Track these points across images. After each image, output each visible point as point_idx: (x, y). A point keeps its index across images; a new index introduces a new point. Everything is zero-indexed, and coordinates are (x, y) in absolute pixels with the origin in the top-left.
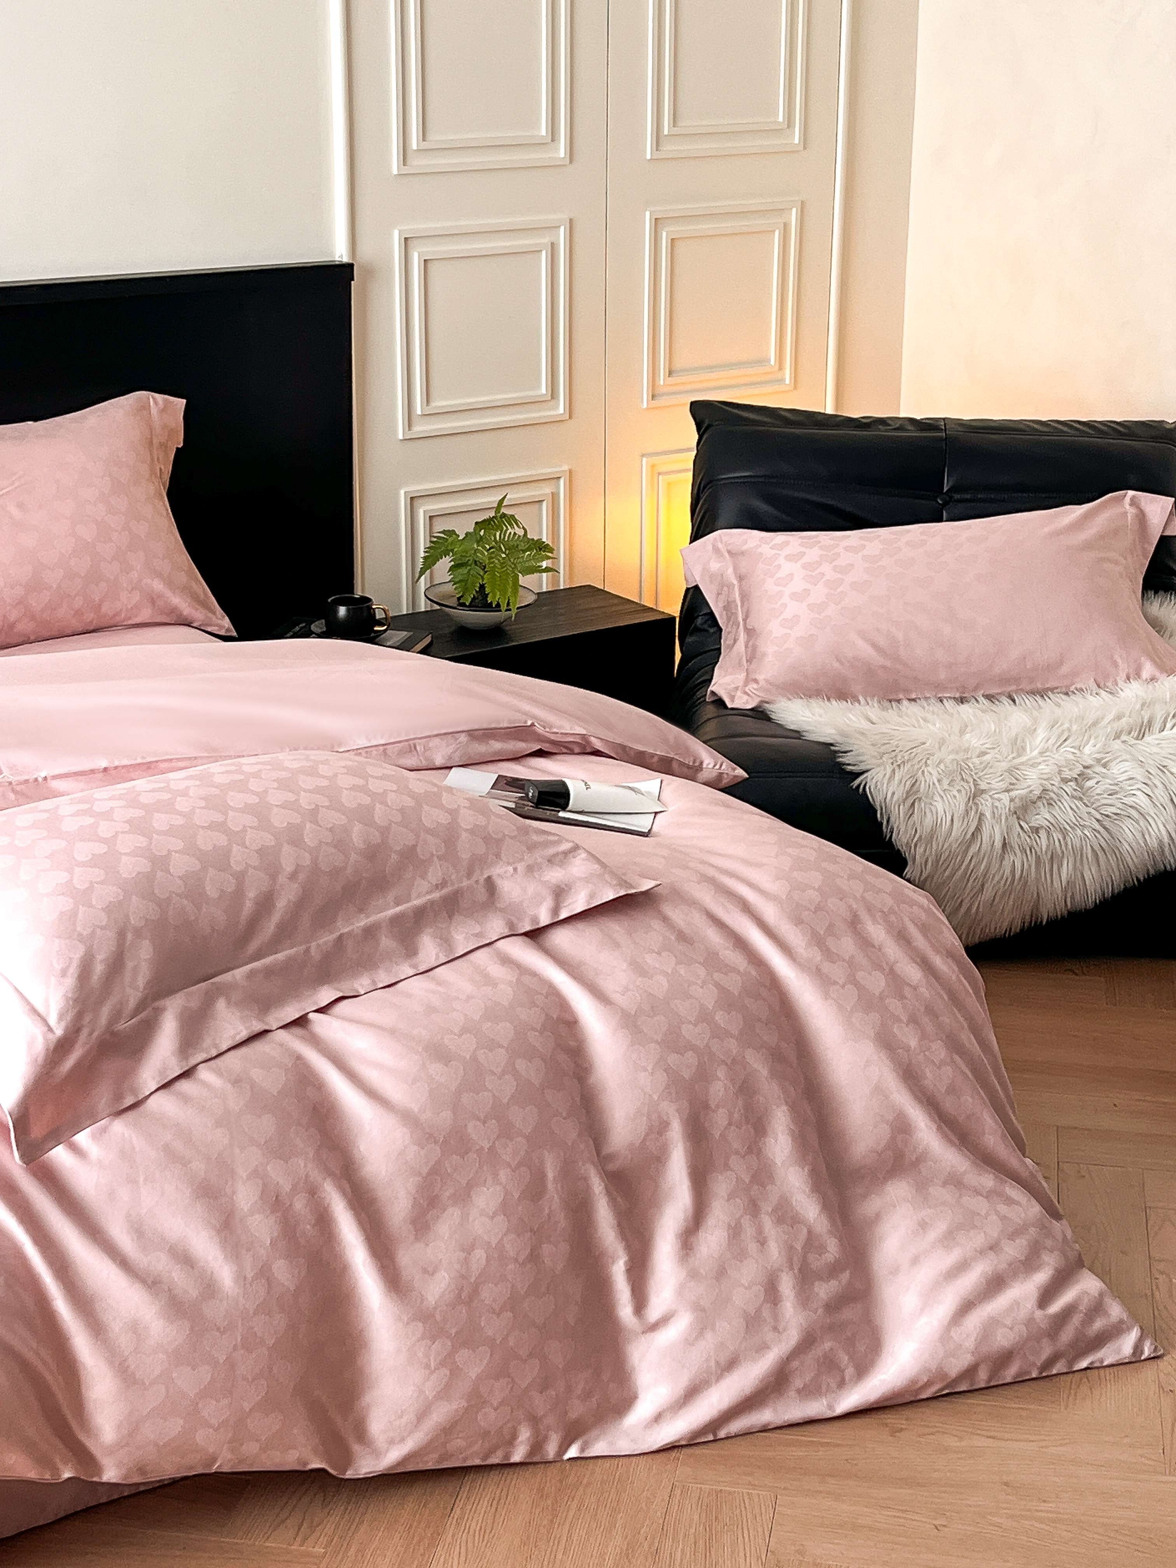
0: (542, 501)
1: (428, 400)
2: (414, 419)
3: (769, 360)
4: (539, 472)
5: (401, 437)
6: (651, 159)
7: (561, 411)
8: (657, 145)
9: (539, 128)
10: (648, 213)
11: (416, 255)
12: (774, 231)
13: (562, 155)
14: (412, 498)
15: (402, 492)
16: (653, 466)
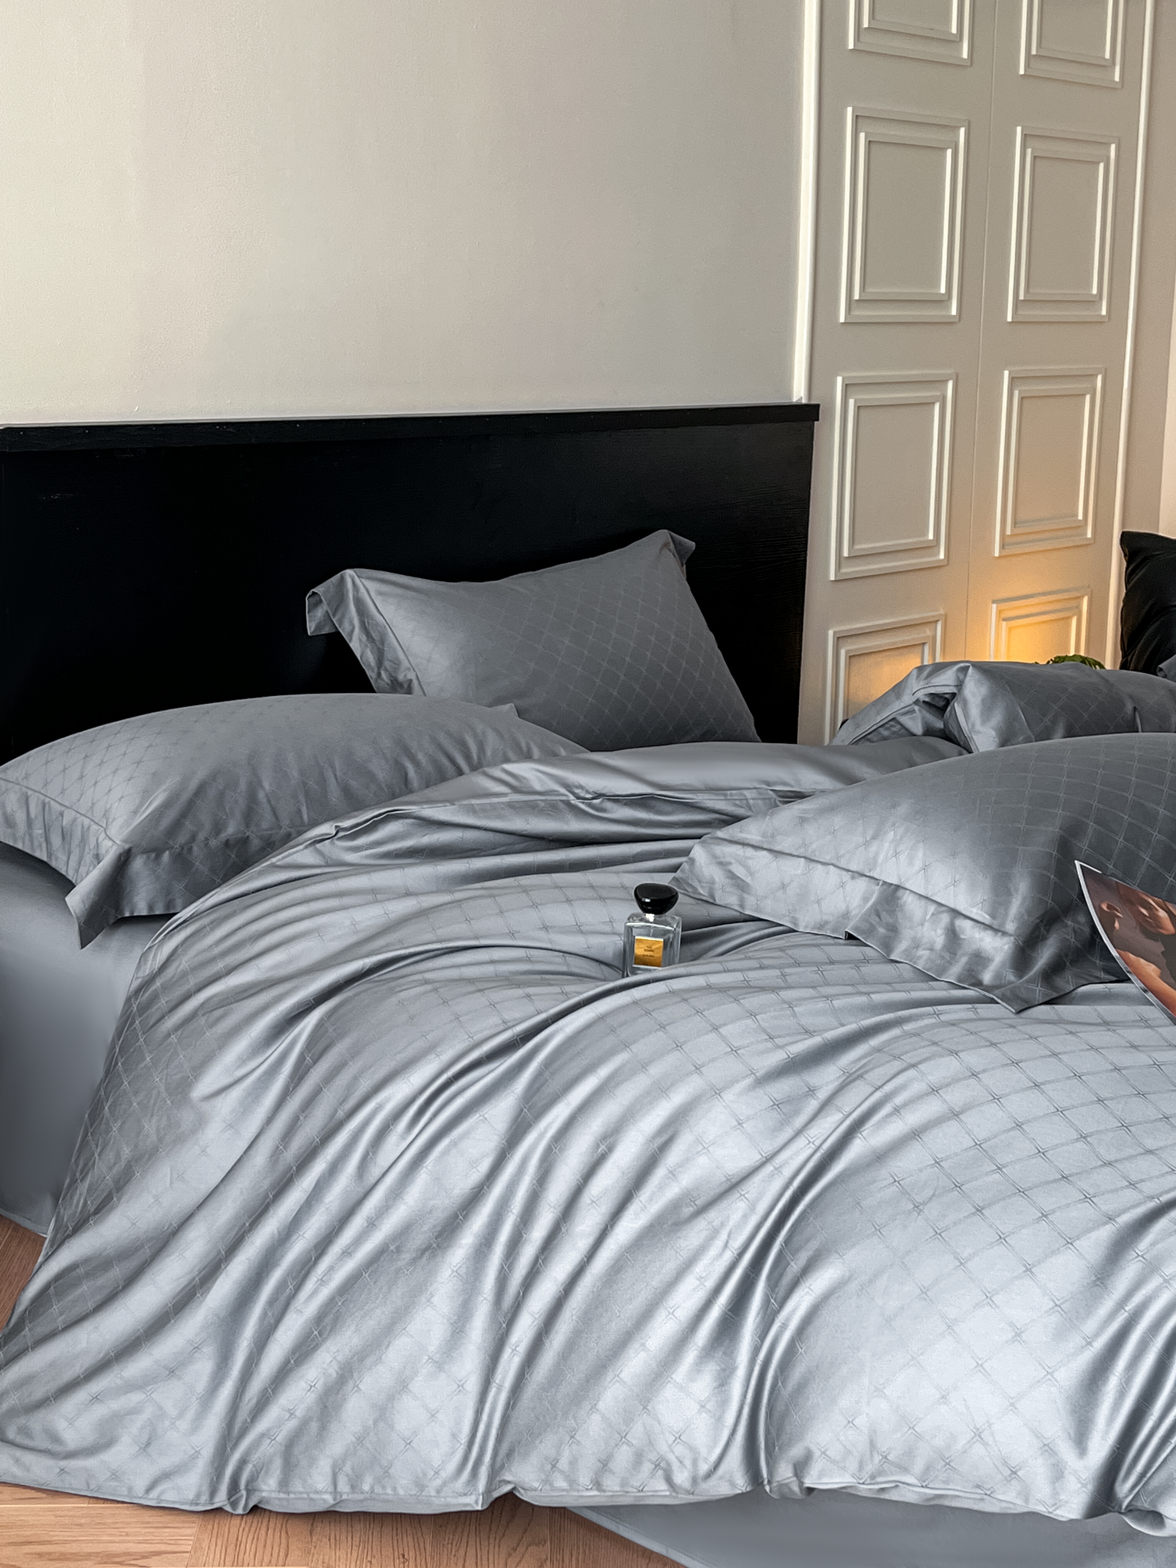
0: (924, 644)
1: (853, 541)
2: (843, 561)
3: (1077, 515)
4: (924, 615)
5: (832, 578)
6: (1012, 322)
7: (942, 556)
8: (1016, 311)
9: (939, 288)
10: (1006, 373)
11: (851, 402)
12: (1084, 395)
13: (954, 312)
14: (838, 638)
15: (831, 633)
16: (999, 612)
